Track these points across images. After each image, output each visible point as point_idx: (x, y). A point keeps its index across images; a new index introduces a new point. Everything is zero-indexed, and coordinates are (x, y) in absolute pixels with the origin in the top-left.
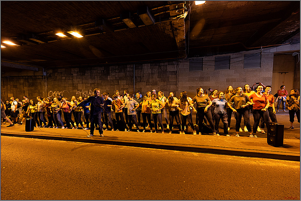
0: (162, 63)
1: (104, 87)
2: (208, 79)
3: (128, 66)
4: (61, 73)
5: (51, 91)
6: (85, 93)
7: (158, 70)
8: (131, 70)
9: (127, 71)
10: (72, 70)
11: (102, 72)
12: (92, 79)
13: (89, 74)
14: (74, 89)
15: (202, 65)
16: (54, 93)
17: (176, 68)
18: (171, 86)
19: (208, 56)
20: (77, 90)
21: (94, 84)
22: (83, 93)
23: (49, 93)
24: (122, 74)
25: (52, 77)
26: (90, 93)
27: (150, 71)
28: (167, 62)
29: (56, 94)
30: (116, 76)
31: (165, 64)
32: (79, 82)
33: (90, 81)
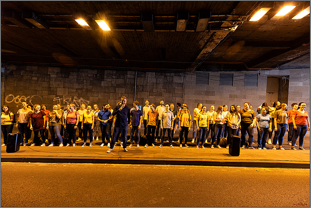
0: (169, 73)
1: (95, 95)
2: (213, 94)
3: (129, 73)
4: (32, 72)
5: (10, 95)
6: (67, 100)
7: (163, 80)
8: (132, 77)
9: (127, 78)
10: (50, 69)
11: (93, 75)
12: (79, 83)
13: (75, 77)
14: (51, 94)
15: (209, 79)
16: (17, 98)
17: (182, 80)
18: (177, 98)
19: (213, 71)
20: (55, 96)
21: (81, 89)
22: (64, 100)
23: (7, 97)
24: (120, 81)
25: (15, 76)
26: (75, 100)
27: (154, 80)
28: (173, 73)
29: (20, 100)
30: (113, 82)
31: (171, 75)
32: (58, 85)
33: (76, 86)
